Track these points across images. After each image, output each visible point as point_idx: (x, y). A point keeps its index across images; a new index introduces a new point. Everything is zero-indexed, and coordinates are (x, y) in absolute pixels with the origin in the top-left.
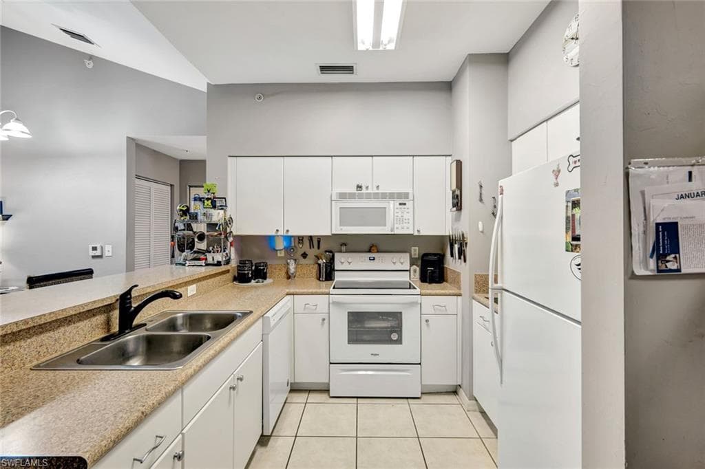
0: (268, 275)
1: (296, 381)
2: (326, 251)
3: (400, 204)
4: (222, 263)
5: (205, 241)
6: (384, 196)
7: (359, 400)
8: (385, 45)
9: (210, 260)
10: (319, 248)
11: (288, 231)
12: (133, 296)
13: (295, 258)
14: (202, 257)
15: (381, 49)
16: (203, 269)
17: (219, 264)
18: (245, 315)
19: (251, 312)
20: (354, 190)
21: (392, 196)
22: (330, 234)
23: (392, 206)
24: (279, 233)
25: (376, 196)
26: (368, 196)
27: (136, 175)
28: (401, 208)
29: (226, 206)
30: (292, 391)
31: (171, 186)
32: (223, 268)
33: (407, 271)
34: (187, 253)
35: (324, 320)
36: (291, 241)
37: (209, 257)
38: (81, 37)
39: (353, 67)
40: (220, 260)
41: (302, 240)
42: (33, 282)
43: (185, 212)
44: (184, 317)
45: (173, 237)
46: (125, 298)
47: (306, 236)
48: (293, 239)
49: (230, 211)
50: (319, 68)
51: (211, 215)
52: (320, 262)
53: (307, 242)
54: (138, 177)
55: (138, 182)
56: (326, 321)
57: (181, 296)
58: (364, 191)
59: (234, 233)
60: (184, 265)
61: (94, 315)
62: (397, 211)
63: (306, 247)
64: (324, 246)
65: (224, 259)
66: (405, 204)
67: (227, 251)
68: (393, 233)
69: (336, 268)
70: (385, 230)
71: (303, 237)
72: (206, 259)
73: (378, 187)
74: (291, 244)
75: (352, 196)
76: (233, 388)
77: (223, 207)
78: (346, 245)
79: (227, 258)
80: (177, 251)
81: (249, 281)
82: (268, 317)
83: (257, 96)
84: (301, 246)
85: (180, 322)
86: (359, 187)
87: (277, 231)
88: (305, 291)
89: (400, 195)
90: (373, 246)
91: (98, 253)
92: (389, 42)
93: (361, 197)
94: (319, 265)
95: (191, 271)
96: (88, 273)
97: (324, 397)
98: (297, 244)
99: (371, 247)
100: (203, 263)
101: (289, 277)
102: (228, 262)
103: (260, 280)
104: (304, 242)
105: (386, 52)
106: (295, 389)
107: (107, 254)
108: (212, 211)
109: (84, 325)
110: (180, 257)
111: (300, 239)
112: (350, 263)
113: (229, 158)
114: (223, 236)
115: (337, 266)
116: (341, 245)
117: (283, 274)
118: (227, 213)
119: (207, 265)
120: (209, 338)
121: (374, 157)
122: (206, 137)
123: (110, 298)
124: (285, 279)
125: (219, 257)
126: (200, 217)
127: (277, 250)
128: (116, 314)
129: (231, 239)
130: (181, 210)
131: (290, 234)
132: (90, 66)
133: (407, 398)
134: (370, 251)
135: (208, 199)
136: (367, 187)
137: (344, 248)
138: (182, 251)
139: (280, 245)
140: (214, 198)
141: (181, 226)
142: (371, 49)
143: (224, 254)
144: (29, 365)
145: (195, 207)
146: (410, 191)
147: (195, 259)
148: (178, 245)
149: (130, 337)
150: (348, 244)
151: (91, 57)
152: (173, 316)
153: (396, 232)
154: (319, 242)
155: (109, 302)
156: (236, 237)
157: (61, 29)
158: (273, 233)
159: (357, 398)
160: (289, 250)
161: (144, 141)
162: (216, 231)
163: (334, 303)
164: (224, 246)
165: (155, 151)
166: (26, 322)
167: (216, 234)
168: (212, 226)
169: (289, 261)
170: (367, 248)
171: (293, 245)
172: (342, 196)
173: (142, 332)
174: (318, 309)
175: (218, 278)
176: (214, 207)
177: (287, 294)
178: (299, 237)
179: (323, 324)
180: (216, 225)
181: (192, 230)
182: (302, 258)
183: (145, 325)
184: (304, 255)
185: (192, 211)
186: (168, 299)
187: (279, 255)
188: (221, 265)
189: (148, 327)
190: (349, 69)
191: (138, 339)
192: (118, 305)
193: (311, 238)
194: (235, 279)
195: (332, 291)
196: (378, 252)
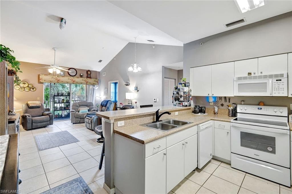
0: (206, 112)
1: (215, 155)
2: (233, 104)
3: (277, 80)
4: (188, 106)
5: (183, 97)
6: (265, 77)
7: (247, 174)
8: (258, 5)
9: (184, 105)
10: (229, 102)
11: (213, 94)
12: (159, 112)
13: (218, 106)
14: (181, 103)
15: (256, 7)
16: (182, 107)
17: (186, 106)
18: (190, 123)
19: (193, 123)
20: (247, 75)
21: (271, 76)
22: (233, 96)
23: (270, 82)
24: (209, 96)
25: (260, 77)
26: (255, 78)
27: (165, 77)
28: (277, 83)
29: (189, 86)
30: (213, 159)
31: (175, 79)
32: (188, 107)
33: (286, 117)
34: (177, 102)
35: (228, 133)
36: (216, 99)
37: (183, 103)
38: (151, 41)
39: (243, 19)
40: (187, 104)
41: (221, 98)
42: (141, 107)
43: (176, 88)
44: (173, 121)
45: (173, 96)
46: (157, 112)
47: (223, 97)
48: (217, 98)
49: (191, 87)
50: (226, 26)
51: (184, 89)
52: (229, 108)
53: (223, 100)
54: (165, 78)
55: (165, 79)
56: (229, 134)
57: (171, 114)
58: (253, 75)
59: (192, 95)
60: (176, 105)
61: (151, 116)
62: (275, 84)
63: (223, 101)
64: (232, 101)
65: (188, 104)
66: (281, 80)
67: (190, 102)
68: (272, 96)
69: (238, 112)
70: (267, 94)
71: (221, 97)
72: (182, 104)
73: (261, 73)
74: (216, 100)
75: (245, 78)
76: (183, 144)
77: (188, 86)
78: (244, 101)
79: (190, 104)
80: (174, 101)
81: (198, 113)
82: (200, 126)
83: (200, 44)
84: (220, 101)
85: (171, 122)
86: (250, 74)
87: (209, 94)
88: (219, 119)
89: (276, 76)
90: (261, 102)
91: (155, 101)
92: (260, 3)
93: (250, 78)
94: (229, 109)
95: (178, 108)
96: (152, 106)
97: (228, 166)
98: (219, 100)
99: (259, 103)
100: (181, 105)
101: (215, 114)
102: (190, 105)
103: (202, 113)
104: (222, 100)
105: (259, 8)
106: (215, 158)
107: (157, 101)
108: (185, 88)
109: (149, 118)
110: (175, 103)
111: (220, 98)
112: (246, 110)
113: (191, 68)
114: (188, 96)
115: (238, 110)
116: (241, 101)
117: (213, 112)
118: (190, 88)
119: (183, 106)
120: (177, 127)
121: (259, 58)
122: (183, 62)
123: (154, 112)
124: (213, 114)
125: (186, 103)
126: (181, 90)
127: (210, 102)
128: (155, 116)
129: (191, 97)
130: (175, 88)
131: (214, 96)
132: (154, 48)
133: (280, 184)
134: (259, 105)
135: (183, 83)
136: (255, 73)
137: (243, 103)
138: (176, 101)
139: (211, 100)
140: (185, 83)
141: (175, 93)
142: (250, 10)
143: (189, 103)
144: (139, 124)
145: (180, 87)
146: (285, 73)
147: (179, 104)
148: (175, 99)
149: (158, 123)
150: (245, 101)
151: (154, 45)
152: (170, 120)
153: (274, 95)
154: (229, 99)
155: (154, 113)
156: (193, 97)
157: (148, 40)
158: (207, 95)
159: (246, 173)
160: (215, 102)
161: (167, 66)
162: (186, 94)
163: (233, 126)
164: (188, 100)
165: (170, 69)
166: (138, 114)
167: (185, 95)
168: (184, 93)
169: (215, 107)
170: (257, 103)
171: (217, 100)
172: (240, 79)
173: (161, 122)
174: (225, 128)
175: (186, 111)
176: (185, 86)
177: (211, 120)
178: (220, 97)
179: (228, 135)
180: (185, 92)
181: (179, 94)
182: (221, 106)
183: (162, 121)
184: (222, 105)
185: (179, 88)
186: (167, 114)
187: (211, 104)
188: (187, 106)
189: (163, 121)
190: (242, 21)
191: (160, 124)
192: (156, 114)
193: (225, 98)
194: (193, 112)
195: (232, 121)
196: (264, 105)
